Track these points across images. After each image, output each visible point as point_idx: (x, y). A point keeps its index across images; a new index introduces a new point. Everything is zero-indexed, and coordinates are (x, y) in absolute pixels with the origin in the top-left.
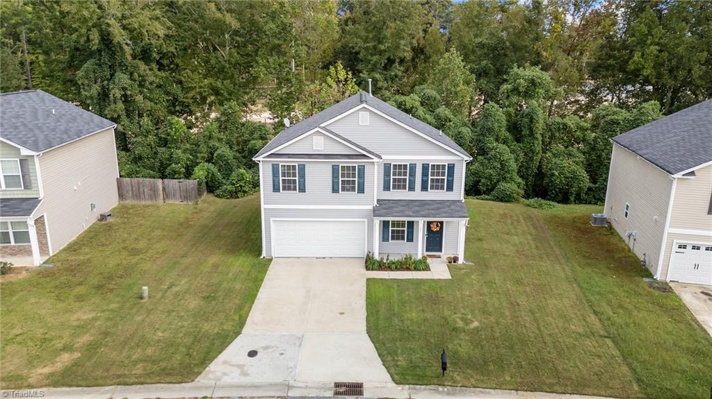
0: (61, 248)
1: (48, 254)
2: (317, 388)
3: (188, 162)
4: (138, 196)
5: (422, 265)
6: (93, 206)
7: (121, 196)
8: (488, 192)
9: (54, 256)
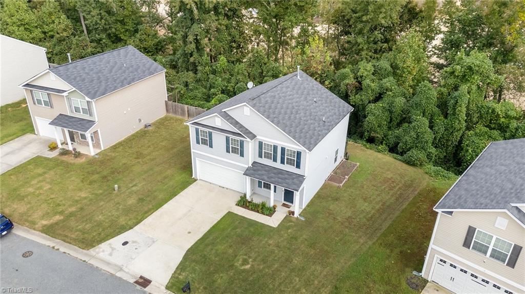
0: (111, 146)
1: (101, 149)
2: (131, 275)
3: (224, 88)
4: (175, 112)
5: (271, 212)
6: (140, 120)
7: (167, 111)
8: (402, 154)
9: (105, 150)
